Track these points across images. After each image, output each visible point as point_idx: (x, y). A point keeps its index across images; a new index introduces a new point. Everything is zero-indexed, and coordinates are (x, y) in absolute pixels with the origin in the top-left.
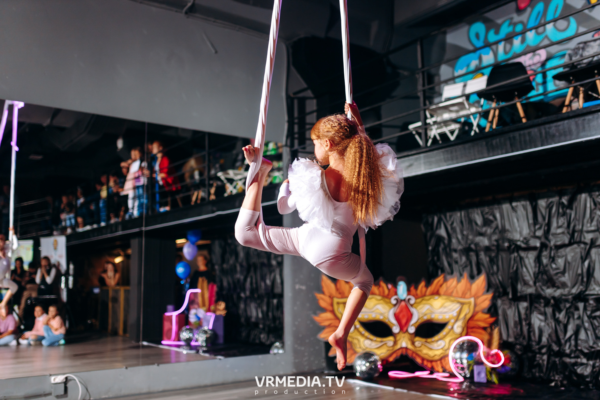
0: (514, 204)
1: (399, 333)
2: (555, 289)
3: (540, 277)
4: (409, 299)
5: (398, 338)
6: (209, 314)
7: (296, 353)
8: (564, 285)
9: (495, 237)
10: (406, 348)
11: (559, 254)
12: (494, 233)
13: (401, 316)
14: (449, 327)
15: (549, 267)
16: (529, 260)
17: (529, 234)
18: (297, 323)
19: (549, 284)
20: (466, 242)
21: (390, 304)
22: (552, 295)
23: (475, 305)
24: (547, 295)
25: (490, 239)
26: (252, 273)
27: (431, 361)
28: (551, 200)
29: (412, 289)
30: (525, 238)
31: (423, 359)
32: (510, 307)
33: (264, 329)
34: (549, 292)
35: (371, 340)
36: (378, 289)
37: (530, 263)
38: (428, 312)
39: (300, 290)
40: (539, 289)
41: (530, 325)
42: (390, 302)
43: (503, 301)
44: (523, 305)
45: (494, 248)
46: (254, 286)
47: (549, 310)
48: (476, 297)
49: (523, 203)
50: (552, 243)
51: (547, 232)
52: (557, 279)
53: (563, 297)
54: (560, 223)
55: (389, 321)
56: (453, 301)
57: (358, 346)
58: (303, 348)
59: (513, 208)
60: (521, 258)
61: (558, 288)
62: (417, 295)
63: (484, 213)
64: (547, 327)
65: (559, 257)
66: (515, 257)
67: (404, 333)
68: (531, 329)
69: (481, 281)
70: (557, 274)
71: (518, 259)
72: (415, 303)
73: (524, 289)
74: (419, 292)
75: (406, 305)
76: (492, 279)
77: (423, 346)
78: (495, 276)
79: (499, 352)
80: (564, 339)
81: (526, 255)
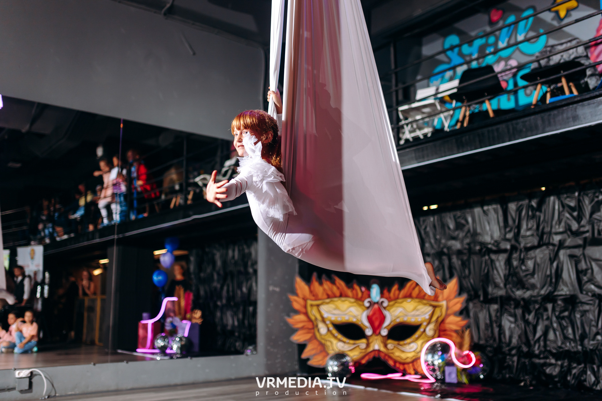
0: (485, 208)
1: (371, 336)
2: (525, 290)
3: (510, 279)
4: (382, 302)
5: (371, 340)
6: (185, 322)
7: (268, 354)
8: (533, 287)
9: (467, 241)
10: (379, 351)
11: (529, 256)
12: (466, 236)
13: (374, 318)
14: (421, 329)
15: (519, 269)
16: (500, 262)
17: (500, 237)
18: (270, 325)
19: (519, 286)
20: (439, 246)
21: (363, 307)
22: (522, 297)
23: (448, 308)
24: (518, 297)
25: (462, 242)
26: (229, 281)
27: (404, 364)
28: (520, 203)
29: (385, 292)
30: (496, 241)
31: (395, 362)
32: (482, 310)
33: (239, 337)
34: (519, 293)
35: (344, 342)
36: (352, 291)
37: (500, 266)
38: (401, 314)
39: (274, 291)
40: (509, 291)
41: (500, 326)
42: (363, 305)
43: (474, 304)
44: (495, 307)
45: (465, 251)
46: (231, 294)
47: (519, 312)
48: (448, 300)
49: (494, 206)
50: (522, 245)
51: (517, 235)
52: (527, 281)
53: (533, 299)
54: (530, 226)
55: (362, 324)
56: (425, 304)
57: (331, 348)
58: (276, 350)
59: (484, 212)
60: (492, 261)
61: (528, 289)
62: (390, 298)
63: (457, 217)
64: (517, 328)
65: (528, 259)
66: (486, 260)
67: (377, 335)
68: (502, 331)
69: (453, 284)
70: (526, 275)
71: (489, 262)
72: (388, 306)
73: (495, 291)
74: (392, 294)
75: (379, 308)
76: (464, 282)
77: (395, 349)
78: (467, 280)
79: (470, 353)
80: (533, 339)
81: (496, 257)
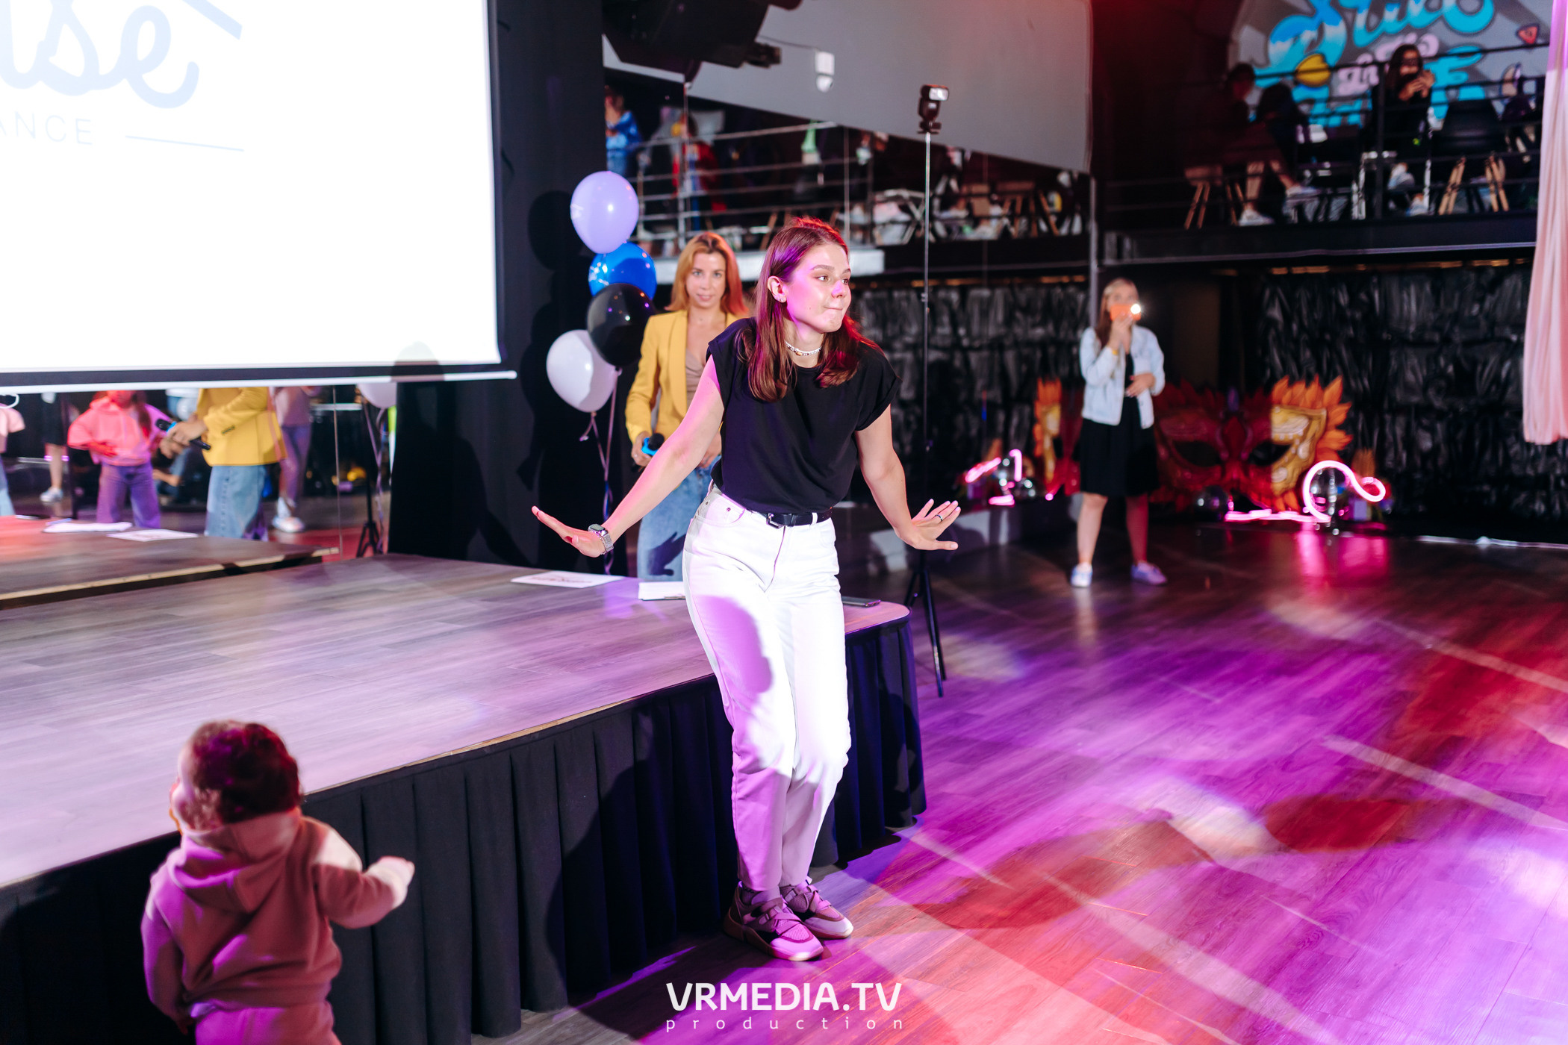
0: (1406, 281)
1: (1228, 460)
2: (1457, 398)
3: (1434, 382)
4: (1241, 412)
5: (1227, 466)
8: (1470, 394)
10: (1239, 480)
11: (1468, 353)
13: (1231, 436)
14: (1292, 450)
16: (1420, 359)
21: (1216, 420)
22: (1451, 407)
23: (1328, 419)
25: (1358, 327)
27: (1271, 497)
28: (1465, 278)
29: (1246, 398)
31: (1260, 495)
36: (1203, 400)
37: (1420, 364)
40: (1430, 398)
41: (1410, 446)
42: (1217, 417)
43: (1367, 414)
44: (1403, 420)
47: (1442, 427)
48: (1329, 408)
50: (1459, 338)
51: (1453, 323)
55: (1216, 443)
56: (1299, 415)
57: (1175, 480)
59: (1402, 285)
60: (1406, 357)
62: (1252, 406)
67: (1235, 458)
69: (1336, 386)
72: (1250, 418)
73: (1405, 396)
74: (1255, 402)
77: (1259, 478)
79: (1375, 481)
81: (1415, 352)
